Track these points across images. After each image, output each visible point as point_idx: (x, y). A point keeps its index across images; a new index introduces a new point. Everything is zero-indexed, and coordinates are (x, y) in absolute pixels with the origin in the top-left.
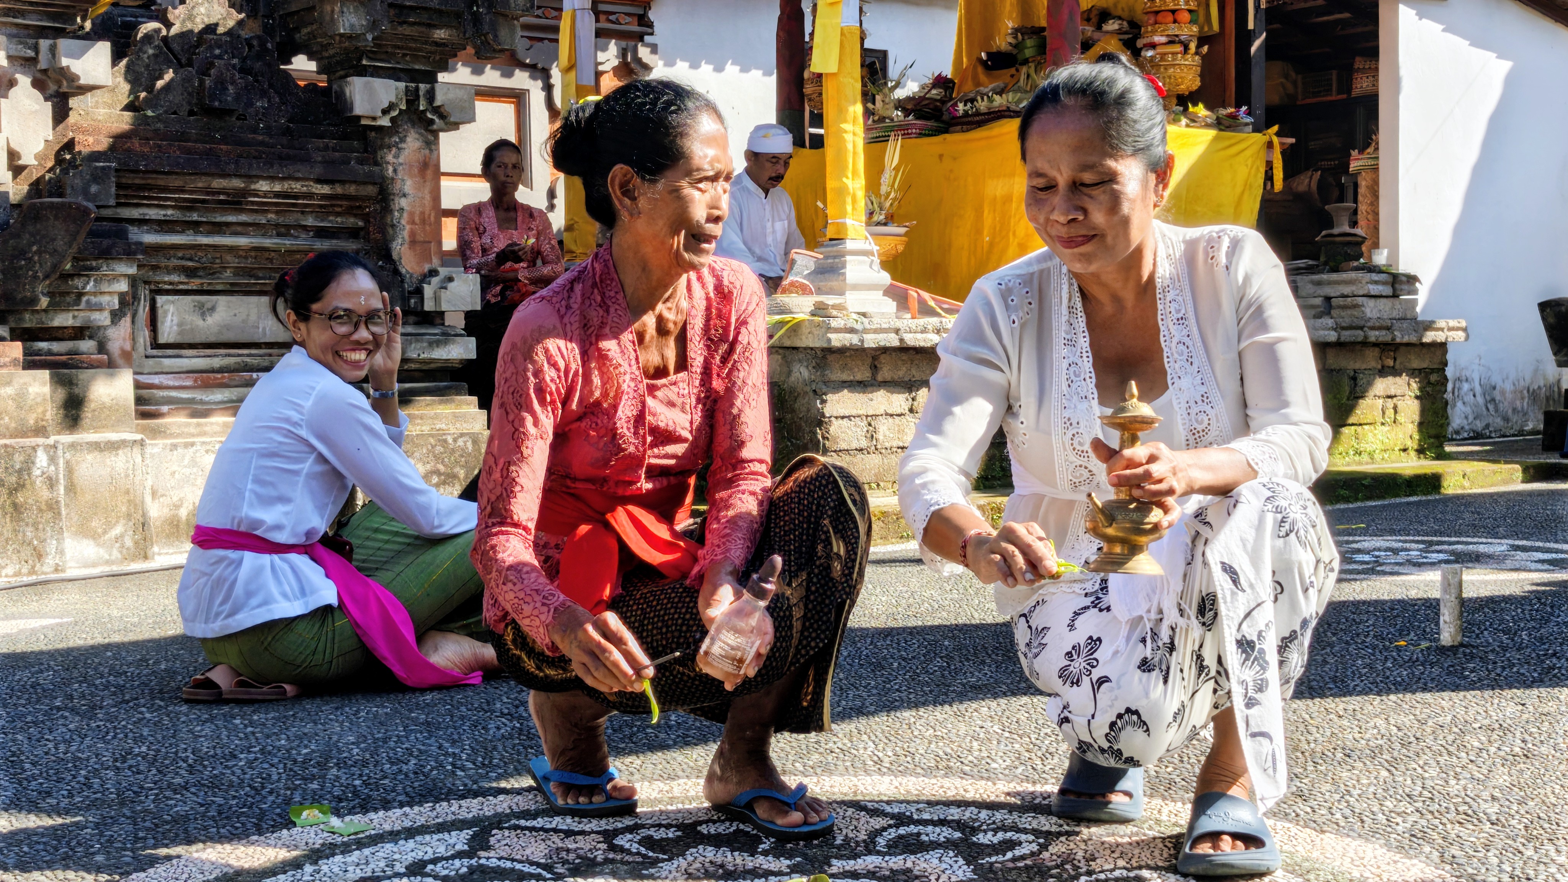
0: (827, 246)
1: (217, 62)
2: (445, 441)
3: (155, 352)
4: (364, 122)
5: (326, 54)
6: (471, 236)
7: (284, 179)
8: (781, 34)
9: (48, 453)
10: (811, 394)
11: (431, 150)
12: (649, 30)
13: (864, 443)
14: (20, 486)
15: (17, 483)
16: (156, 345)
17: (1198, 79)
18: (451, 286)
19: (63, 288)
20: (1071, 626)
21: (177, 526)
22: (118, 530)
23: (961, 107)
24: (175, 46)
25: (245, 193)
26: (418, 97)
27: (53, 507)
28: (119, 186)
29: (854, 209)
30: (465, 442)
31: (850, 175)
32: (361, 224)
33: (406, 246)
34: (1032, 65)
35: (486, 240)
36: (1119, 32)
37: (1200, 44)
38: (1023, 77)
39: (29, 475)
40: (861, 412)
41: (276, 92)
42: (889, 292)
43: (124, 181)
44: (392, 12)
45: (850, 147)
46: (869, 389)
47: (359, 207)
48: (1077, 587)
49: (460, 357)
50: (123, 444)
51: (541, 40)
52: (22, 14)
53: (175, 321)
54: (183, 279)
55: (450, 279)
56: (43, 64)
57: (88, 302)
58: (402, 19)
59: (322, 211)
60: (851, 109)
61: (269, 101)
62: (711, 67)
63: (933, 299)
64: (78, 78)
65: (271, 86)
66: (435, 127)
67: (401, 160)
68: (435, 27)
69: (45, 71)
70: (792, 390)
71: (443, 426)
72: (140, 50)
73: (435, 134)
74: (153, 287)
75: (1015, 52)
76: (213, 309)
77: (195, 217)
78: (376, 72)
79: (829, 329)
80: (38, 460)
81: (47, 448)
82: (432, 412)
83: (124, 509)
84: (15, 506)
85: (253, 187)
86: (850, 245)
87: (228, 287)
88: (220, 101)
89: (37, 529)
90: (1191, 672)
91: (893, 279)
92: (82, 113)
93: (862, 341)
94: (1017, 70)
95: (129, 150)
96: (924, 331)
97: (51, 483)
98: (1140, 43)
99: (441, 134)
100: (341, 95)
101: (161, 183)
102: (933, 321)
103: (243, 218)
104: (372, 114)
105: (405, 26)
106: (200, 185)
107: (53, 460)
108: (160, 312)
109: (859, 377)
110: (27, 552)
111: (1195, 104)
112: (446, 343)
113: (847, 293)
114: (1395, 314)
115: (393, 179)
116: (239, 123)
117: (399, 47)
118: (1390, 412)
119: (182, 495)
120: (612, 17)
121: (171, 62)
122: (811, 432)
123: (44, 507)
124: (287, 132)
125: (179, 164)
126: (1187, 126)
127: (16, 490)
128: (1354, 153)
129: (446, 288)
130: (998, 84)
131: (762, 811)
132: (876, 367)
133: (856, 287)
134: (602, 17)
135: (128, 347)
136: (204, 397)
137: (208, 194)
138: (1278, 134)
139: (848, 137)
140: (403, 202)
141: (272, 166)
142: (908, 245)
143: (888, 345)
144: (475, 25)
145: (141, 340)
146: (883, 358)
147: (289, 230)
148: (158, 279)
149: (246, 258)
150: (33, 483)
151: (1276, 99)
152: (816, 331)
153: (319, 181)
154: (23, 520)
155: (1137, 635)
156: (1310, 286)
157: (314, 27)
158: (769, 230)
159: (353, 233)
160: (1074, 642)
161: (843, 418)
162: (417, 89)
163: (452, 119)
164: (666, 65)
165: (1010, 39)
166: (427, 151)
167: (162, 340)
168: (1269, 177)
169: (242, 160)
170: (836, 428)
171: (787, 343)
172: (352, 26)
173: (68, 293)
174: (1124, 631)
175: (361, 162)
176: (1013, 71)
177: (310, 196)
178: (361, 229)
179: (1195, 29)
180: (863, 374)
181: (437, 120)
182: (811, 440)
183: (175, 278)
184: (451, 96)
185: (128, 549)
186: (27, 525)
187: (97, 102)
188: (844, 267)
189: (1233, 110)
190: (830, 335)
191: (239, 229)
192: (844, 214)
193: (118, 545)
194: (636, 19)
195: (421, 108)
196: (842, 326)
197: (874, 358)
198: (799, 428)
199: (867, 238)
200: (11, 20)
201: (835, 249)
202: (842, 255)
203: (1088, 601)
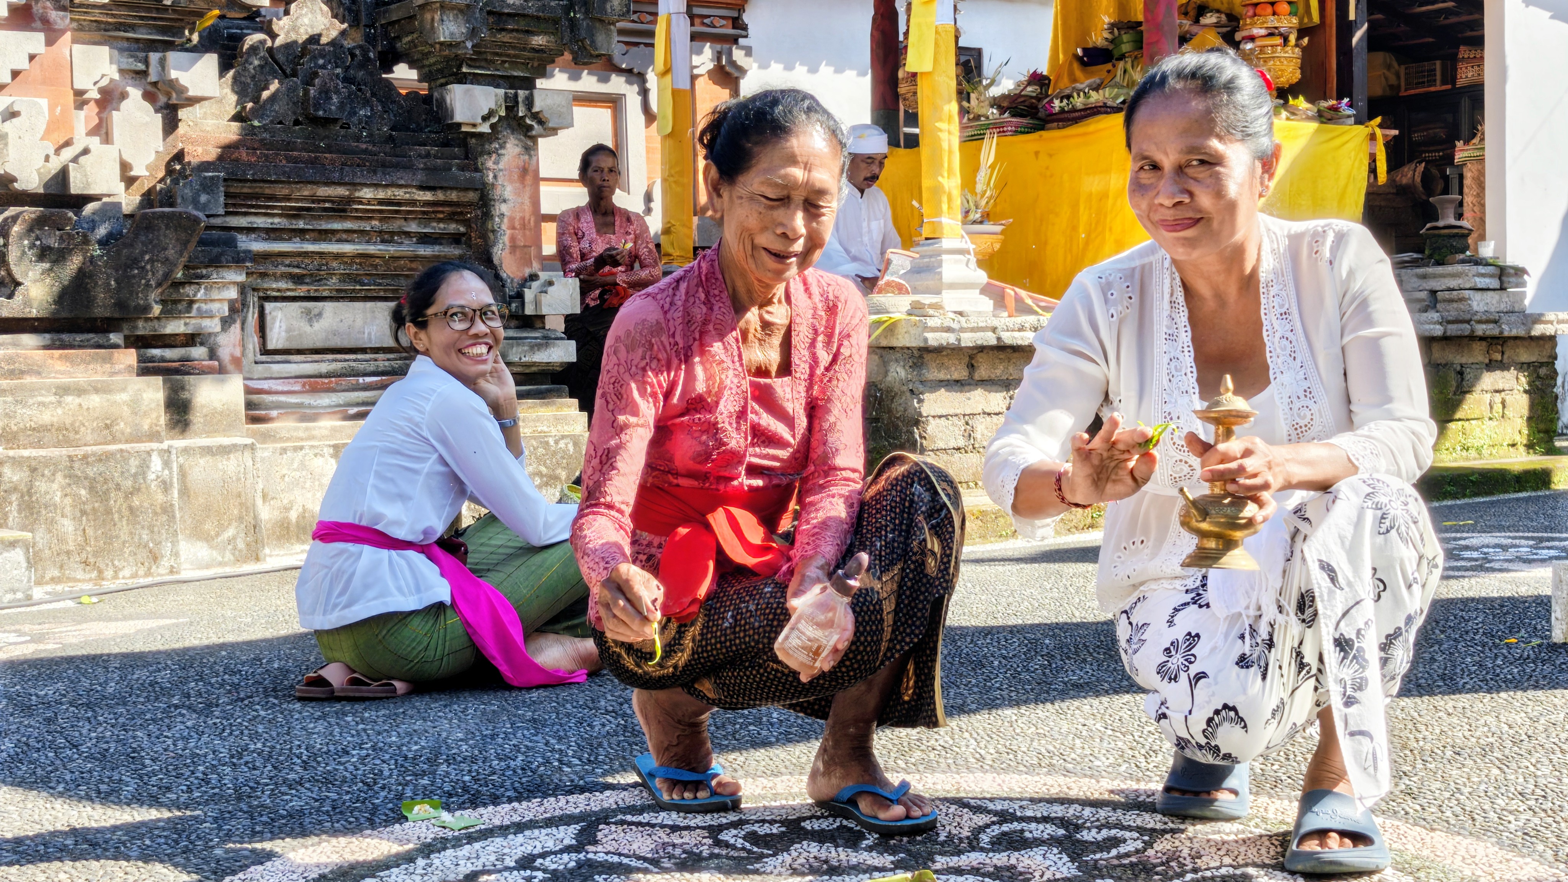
0: (923, 245)
1: (321, 72)
2: (547, 443)
3: (264, 358)
4: (464, 129)
5: (426, 62)
6: (571, 241)
7: (387, 186)
8: (875, 33)
9: (162, 457)
10: (908, 394)
11: (530, 156)
12: (743, 33)
13: (961, 443)
14: (136, 490)
15: (133, 487)
16: (265, 352)
17: (1299, 71)
18: (551, 289)
19: (175, 296)
20: (1171, 623)
21: (288, 528)
22: (230, 532)
23: (1057, 103)
24: (281, 58)
25: (350, 200)
26: (517, 103)
27: (167, 510)
28: (227, 195)
29: (950, 208)
30: (566, 444)
31: (946, 174)
32: (462, 229)
33: (507, 251)
34: (1129, 60)
35: (585, 244)
36: (1217, 25)
37: (1299, 37)
38: (1119, 72)
39: (144, 479)
40: (958, 411)
41: (379, 101)
42: (985, 290)
43: (232, 190)
44: (491, 20)
45: (945, 145)
46: (967, 388)
47: (461, 213)
48: (1178, 584)
49: (560, 360)
50: (234, 448)
51: (637, 44)
52: (132, 28)
53: (284, 328)
54: (290, 285)
55: (551, 283)
56: (153, 77)
57: (199, 309)
58: (501, 26)
59: (425, 217)
60: (946, 108)
61: (372, 110)
62: (805, 68)
63: (1031, 297)
64: (186, 89)
65: (373, 94)
66: (534, 133)
67: (501, 166)
68: (533, 33)
69: (155, 84)
70: (889, 390)
71: (545, 429)
72: (246, 61)
73: (534, 139)
74: (261, 294)
75: (1111, 48)
76: (320, 315)
77: (301, 224)
78: (476, 80)
79: (926, 328)
80: (152, 465)
81: (161, 452)
82: (534, 415)
83: (236, 512)
84: (131, 509)
85: (357, 194)
86: (946, 243)
87: (334, 294)
88: (325, 111)
89: (152, 532)
90: (1290, 669)
91: (990, 277)
92: (191, 123)
93: (959, 340)
94: (1114, 66)
95: (237, 160)
96: (1021, 329)
97: (166, 487)
98: (1238, 36)
99: (540, 140)
100: (442, 102)
101: (267, 191)
102: (1031, 319)
103: (348, 225)
104: (472, 121)
105: (504, 33)
106: (306, 193)
107: (167, 464)
108: (268, 318)
109: (956, 376)
110: (143, 554)
111: (1296, 97)
112: (547, 345)
113: (944, 292)
114: (1503, 307)
115: (493, 184)
116: (343, 132)
117: (497, 54)
118: (1498, 407)
119: (292, 498)
120: (706, 21)
121: (275, 72)
122: (908, 431)
123: (159, 510)
124: (391, 138)
125: (284, 173)
126: (1288, 119)
127: (131, 493)
128: (1459, 144)
129: (546, 292)
130: (1095, 80)
131: (864, 806)
132: (973, 366)
133: (953, 286)
134: (697, 21)
135: (238, 353)
136: (312, 402)
137: (313, 202)
138: (1380, 126)
139: (944, 136)
140: (504, 208)
141: (375, 172)
142: (1004, 243)
143: (985, 343)
144: (572, 31)
145: (251, 346)
146: (981, 358)
147: (392, 237)
148: (266, 286)
149: (351, 264)
150: (148, 487)
151: (1378, 91)
152: (913, 331)
153: (422, 188)
154: (139, 523)
155: (1236, 632)
156: (1415, 279)
157: (415, 35)
158: (865, 230)
159: (456, 239)
160: (1172, 638)
161: (940, 417)
162: (516, 95)
163: (550, 125)
164: (760, 67)
165: (1106, 35)
166: (527, 157)
167: (271, 346)
168: (1373, 170)
169: (347, 168)
170: (933, 427)
171: (884, 343)
172: (452, 34)
173: (180, 301)
174: (1223, 627)
175: (462, 169)
176: (1109, 66)
177: (413, 203)
178: (463, 234)
179: (1295, 21)
180: (959, 372)
181: (536, 126)
182: (908, 441)
183: (282, 285)
184: (549, 101)
185: (240, 551)
186: (143, 528)
187: (205, 113)
188: (940, 266)
189: (1334, 102)
190: (926, 335)
191: (344, 236)
192: (939, 213)
193: (230, 547)
194: (730, 22)
195: (521, 114)
196: (938, 325)
197: (971, 357)
198: (896, 427)
199: (963, 237)
200: (122, 34)
201: (931, 248)
202: (939, 253)
203: (1188, 598)
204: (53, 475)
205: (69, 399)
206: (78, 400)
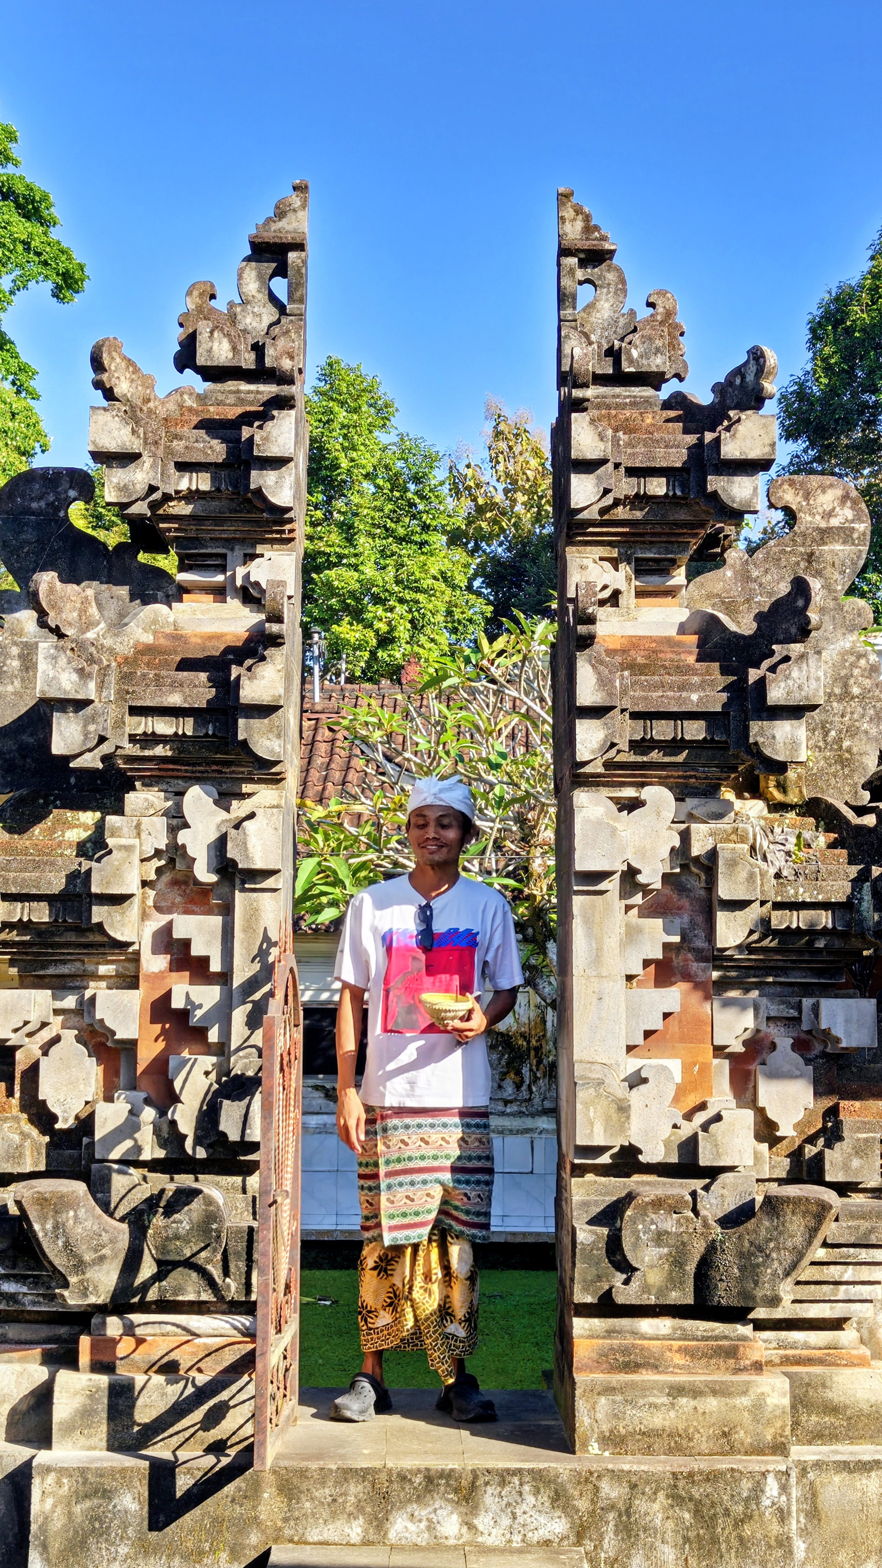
9: (779, 1480)
14: (747, 1518)
15: (743, 1513)
27: (784, 1543)
39: (758, 1504)
52: (784, 972)
56: (805, 1027)
64: (839, 1040)
69: (807, 1033)
80: (767, 1489)
84: (741, 1539)
97: (783, 1515)
107: (784, 1489)
123: (773, 1543)
127: (742, 1521)
150: (762, 1515)
154: (750, 1557)
200: (774, 979)
204: (655, 1493)
205: (683, 1401)
206: (693, 1403)
